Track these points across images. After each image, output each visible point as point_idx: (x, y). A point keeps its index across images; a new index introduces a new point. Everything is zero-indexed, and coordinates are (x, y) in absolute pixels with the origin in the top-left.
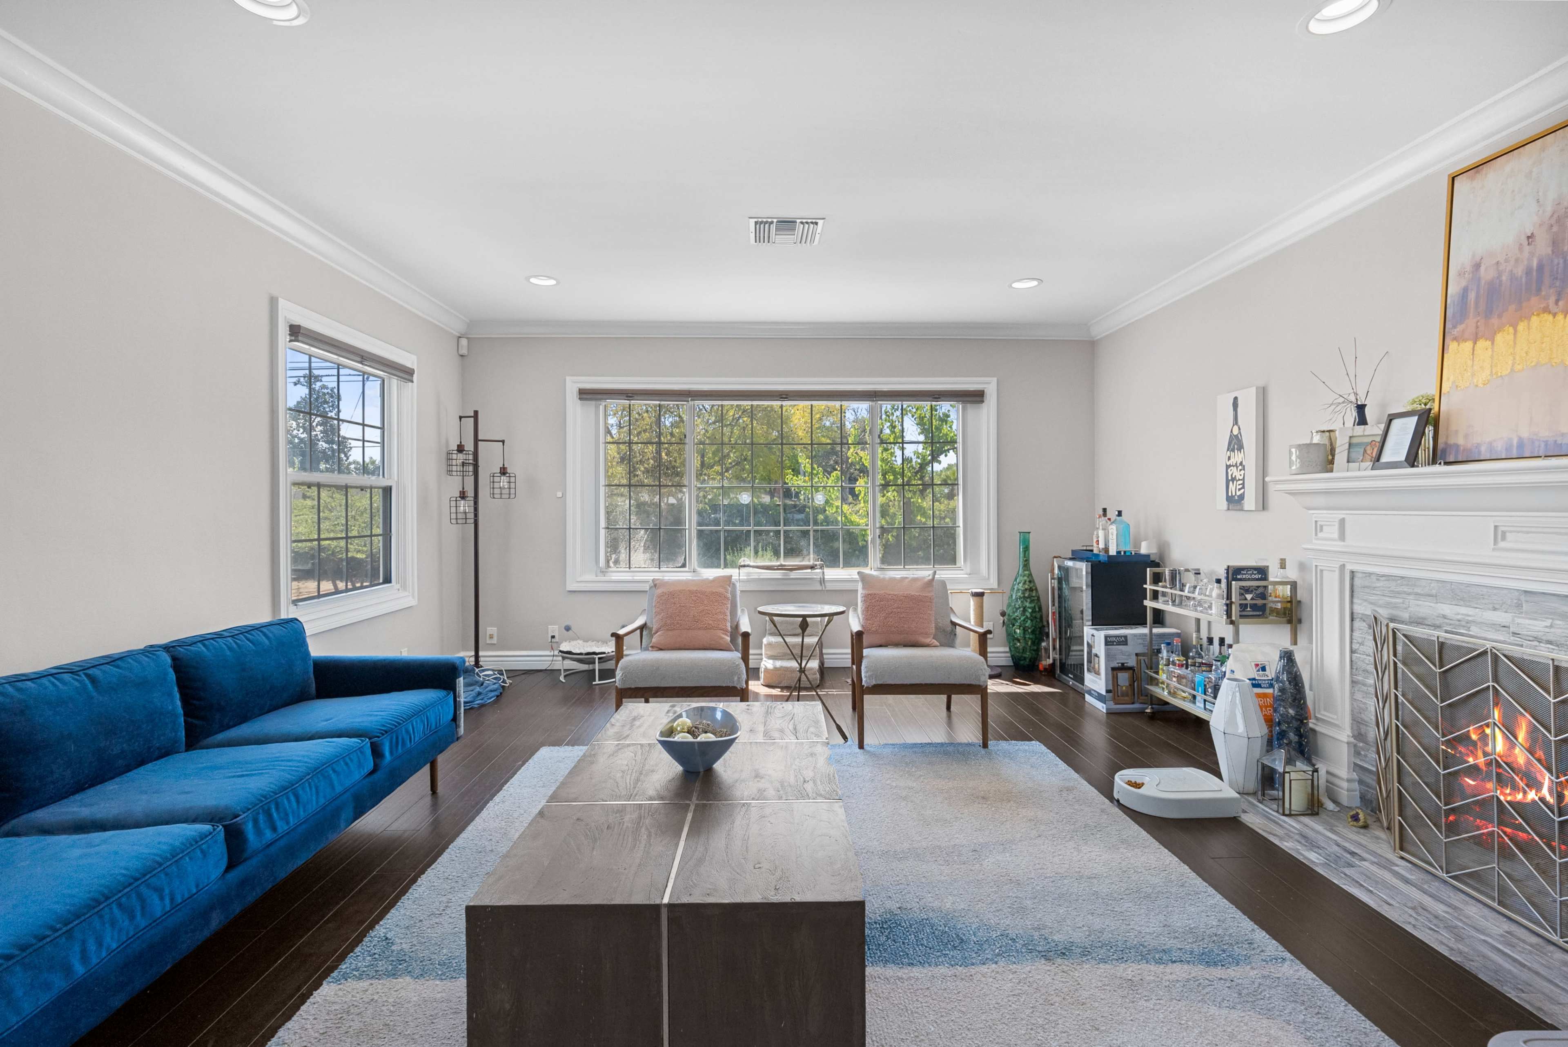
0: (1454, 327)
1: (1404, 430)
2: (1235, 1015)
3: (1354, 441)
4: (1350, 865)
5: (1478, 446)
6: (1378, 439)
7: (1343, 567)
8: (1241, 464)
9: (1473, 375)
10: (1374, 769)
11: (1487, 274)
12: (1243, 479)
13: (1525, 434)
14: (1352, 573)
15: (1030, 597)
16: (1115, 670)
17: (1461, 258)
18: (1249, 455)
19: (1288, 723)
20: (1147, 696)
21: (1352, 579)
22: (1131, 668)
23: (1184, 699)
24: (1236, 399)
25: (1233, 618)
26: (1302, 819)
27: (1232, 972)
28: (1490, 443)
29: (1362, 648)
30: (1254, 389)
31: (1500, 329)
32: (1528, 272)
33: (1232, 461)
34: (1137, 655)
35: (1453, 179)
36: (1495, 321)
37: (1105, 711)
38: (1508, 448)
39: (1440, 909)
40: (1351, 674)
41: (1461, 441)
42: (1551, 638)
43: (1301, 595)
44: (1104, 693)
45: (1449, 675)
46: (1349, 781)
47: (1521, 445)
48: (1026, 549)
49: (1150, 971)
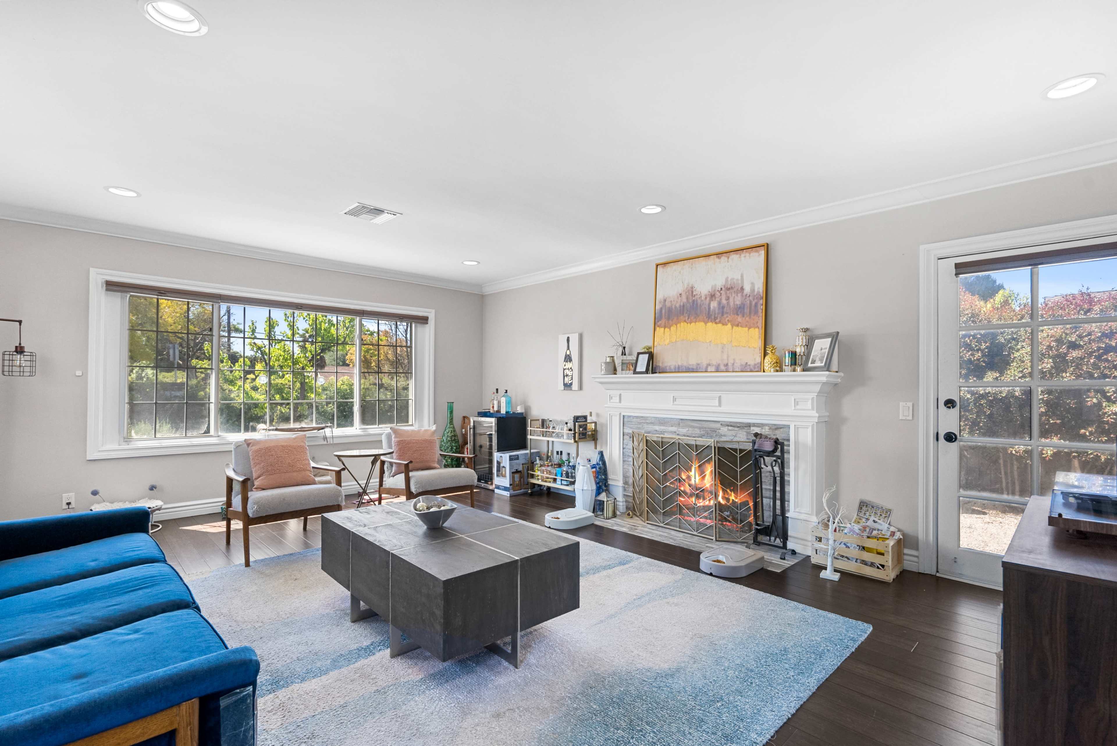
0: (658, 322)
1: (644, 359)
2: (640, 574)
3: (624, 362)
4: (637, 529)
5: (666, 367)
6: (635, 362)
7: (620, 414)
8: (571, 368)
9: (664, 340)
10: (632, 495)
11: (668, 304)
12: (572, 376)
13: (680, 364)
14: (624, 416)
15: (455, 440)
16: (514, 473)
17: (660, 297)
18: (575, 364)
19: (602, 482)
20: (528, 484)
21: (623, 418)
22: (520, 472)
23: (550, 482)
24: (568, 338)
25: (577, 440)
26: (612, 519)
27: (630, 565)
28: (670, 366)
29: (627, 447)
30: (578, 334)
31: (672, 325)
32: (680, 306)
33: (566, 367)
34: (523, 464)
35: (657, 266)
36: (670, 322)
37: (509, 495)
38: (675, 368)
39: (665, 534)
40: (623, 458)
41: (661, 365)
42: (688, 434)
43: (598, 428)
44: (508, 486)
45: (664, 451)
46: (623, 502)
47: (679, 368)
48: (451, 412)
49: (610, 571)
